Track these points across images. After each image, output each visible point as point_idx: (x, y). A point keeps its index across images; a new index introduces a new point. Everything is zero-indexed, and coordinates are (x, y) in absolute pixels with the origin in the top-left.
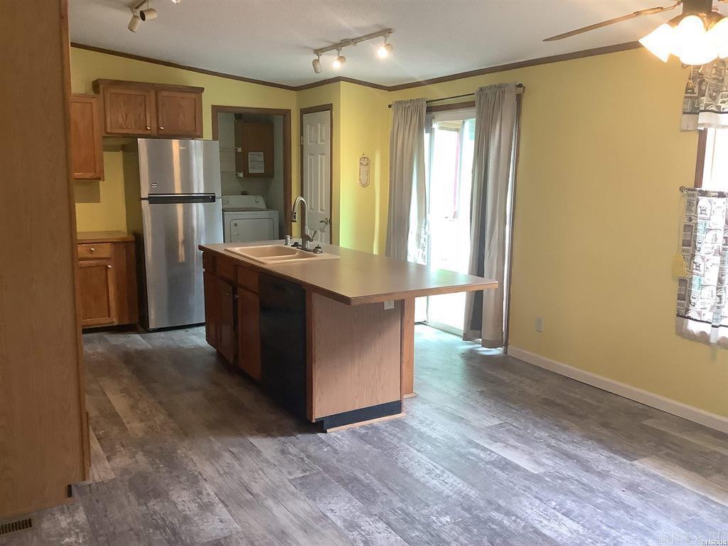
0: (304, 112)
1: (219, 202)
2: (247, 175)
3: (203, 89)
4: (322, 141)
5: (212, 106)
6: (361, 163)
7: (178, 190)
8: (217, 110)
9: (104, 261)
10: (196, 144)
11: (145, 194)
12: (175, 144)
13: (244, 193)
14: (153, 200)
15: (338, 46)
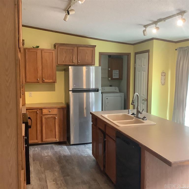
0: (136, 54)
1: (100, 92)
2: (112, 79)
3: (96, 46)
4: (144, 65)
5: (99, 52)
6: (162, 75)
7: (85, 87)
8: (101, 54)
9: (55, 115)
10: (92, 68)
11: (71, 89)
12: (84, 68)
13: (111, 86)
14: (74, 91)
15: (155, 23)
